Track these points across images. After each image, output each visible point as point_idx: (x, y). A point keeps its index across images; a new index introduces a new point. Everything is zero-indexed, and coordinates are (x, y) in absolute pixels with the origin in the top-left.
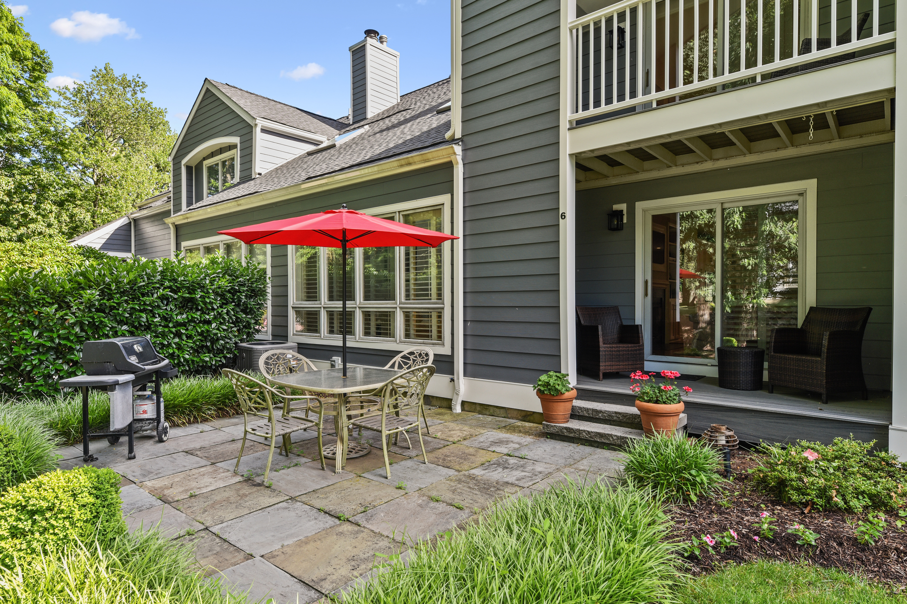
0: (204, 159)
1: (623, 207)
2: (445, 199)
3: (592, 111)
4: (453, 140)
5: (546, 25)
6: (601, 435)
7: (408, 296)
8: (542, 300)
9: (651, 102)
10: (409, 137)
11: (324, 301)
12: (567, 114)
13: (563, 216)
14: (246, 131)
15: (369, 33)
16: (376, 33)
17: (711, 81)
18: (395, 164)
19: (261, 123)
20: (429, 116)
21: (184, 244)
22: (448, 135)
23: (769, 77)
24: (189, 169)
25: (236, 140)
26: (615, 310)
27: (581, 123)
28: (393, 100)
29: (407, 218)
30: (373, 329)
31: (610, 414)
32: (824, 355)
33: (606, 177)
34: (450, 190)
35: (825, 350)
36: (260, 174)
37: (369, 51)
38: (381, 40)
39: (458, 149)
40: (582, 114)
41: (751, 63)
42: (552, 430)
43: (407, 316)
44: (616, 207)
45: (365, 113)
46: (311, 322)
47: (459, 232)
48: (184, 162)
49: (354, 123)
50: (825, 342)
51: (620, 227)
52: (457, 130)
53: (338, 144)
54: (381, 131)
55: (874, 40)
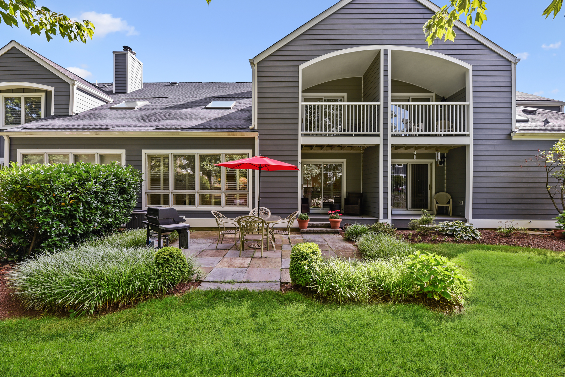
0: (1, 92)
2: (250, 151)
3: (309, 132)
4: (253, 130)
5: (293, 100)
6: (320, 230)
9: (327, 134)
11: (171, 190)
13: (299, 163)
15: (125, 48)
16: (130, 49)
17: (343, 132)
18: (226, 134)
19: (77, 84)
20: (200, 108)
22: (251, 127)
25: (51, 88)
27: (305, 135)
28: (140, 86)
31: (318, 224)
32: (359, 204)
34: (253, 148)
35: (359, 203)
36: (77, 114)
37: (129, 58)
39: (258, 134)
40: (305, 132)
42: (304, 231)
49: (117, 93)
50: (359, 201)
52: (255, 124)
53: (136, 108)
54: (172, 108)
55: (376, 132)
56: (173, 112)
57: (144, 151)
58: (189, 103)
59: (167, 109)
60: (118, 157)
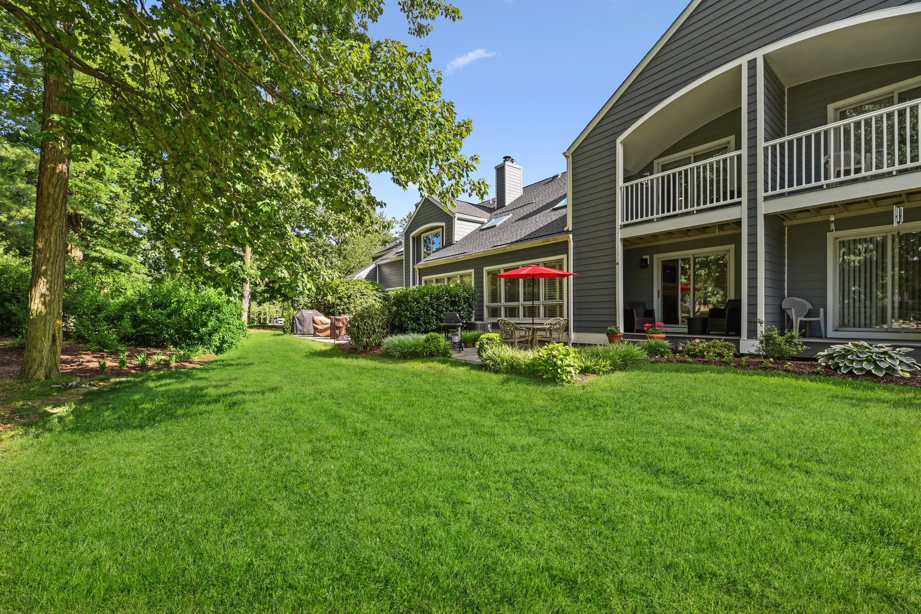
0: (422, 233)
1: (648, 257)
2: (564, 256)
3: (630, 221)
4: (568, 232)
5: (610, 186)
7: (545, 299)
8: (608, 298)
10: (542, 226)
11: (503, 303)
12: (619, 222)
13: (618, 264)
14: (449, 220)
15: (506, 158)
16: (509, 157)
17: (677, 212)
19: (457, 215)
20: (548, 211)
21: (424, 278)
22: (565, 229)
23: (699, 211)
24: (413, 238)
25: (443, 224)
26: (643, 304)
27: (625, 226)
28: (519, 193)
29: (546, 264)
30: (527, 315)
32: (727, 317)
33: (639, 244)
34: (567, 252)
36: (457, 242)
37: (507, 169)
38: (512, 161)
39: (571, 236)
40: (625, 222)
41: (693, 206)
43: (545, 307)
44: (644, 257)
45: (504, 203)
46: (494, 312)
47: (571, 271)
48: (411, 235)
49: (498, 209)
50: (727, 312)
51: (646, 266)
52: (570, 226)
53: (498, 224)
54: (522, 219)
55: (736, 200)
56: (521, 221)
57: (485, 269)
58: (538, 210)
59: (519, 220)
60: (470, 275)
